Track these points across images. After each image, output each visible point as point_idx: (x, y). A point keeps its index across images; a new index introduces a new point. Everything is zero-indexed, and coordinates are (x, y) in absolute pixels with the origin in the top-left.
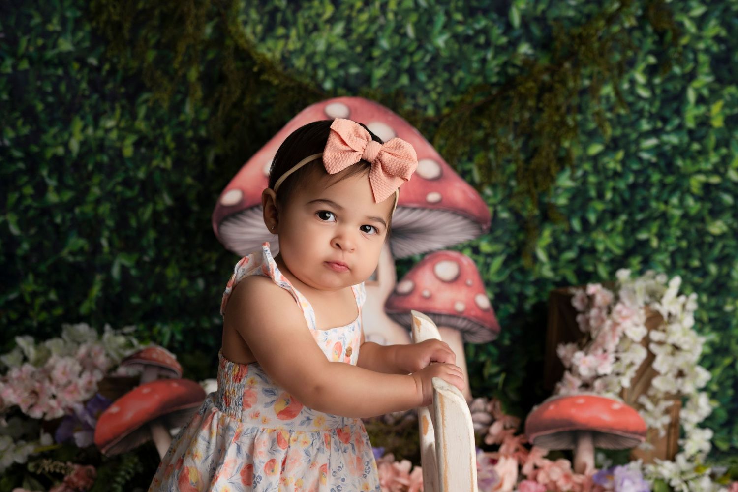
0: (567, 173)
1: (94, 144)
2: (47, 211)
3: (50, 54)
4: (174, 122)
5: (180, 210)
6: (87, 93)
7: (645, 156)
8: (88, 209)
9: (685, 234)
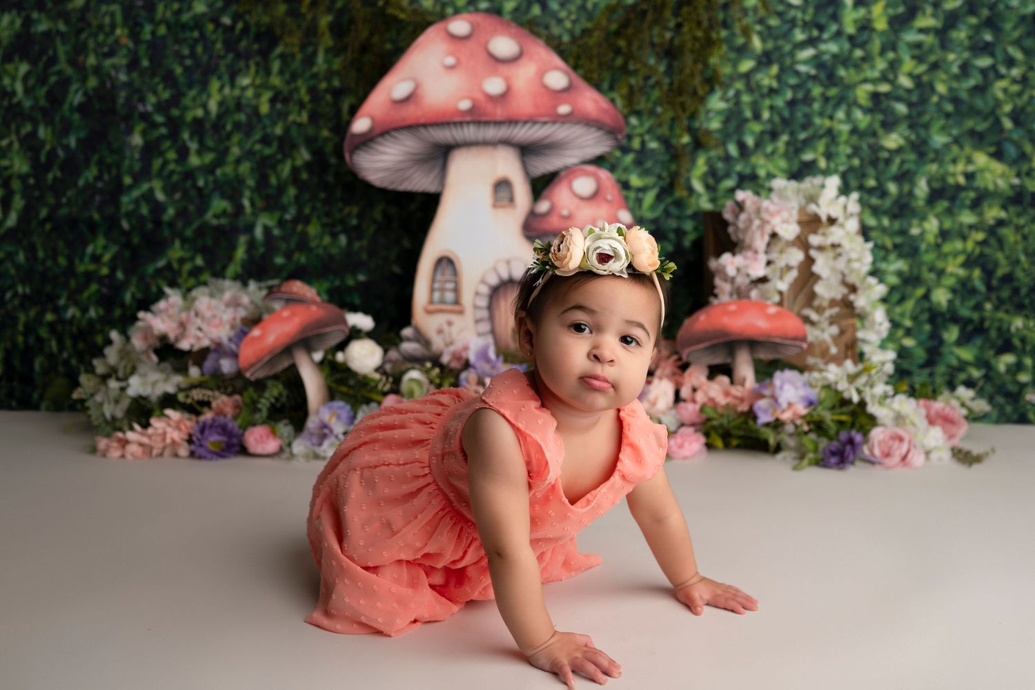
0: (718, 94)
1: (231, 104)
2: (190, 175)
3: (185, 17)
4: (308, 74)
5: (319, 163)
6: (222, 53)
7: (802, 68)
8: (228, 169)
9: (856, 151)
